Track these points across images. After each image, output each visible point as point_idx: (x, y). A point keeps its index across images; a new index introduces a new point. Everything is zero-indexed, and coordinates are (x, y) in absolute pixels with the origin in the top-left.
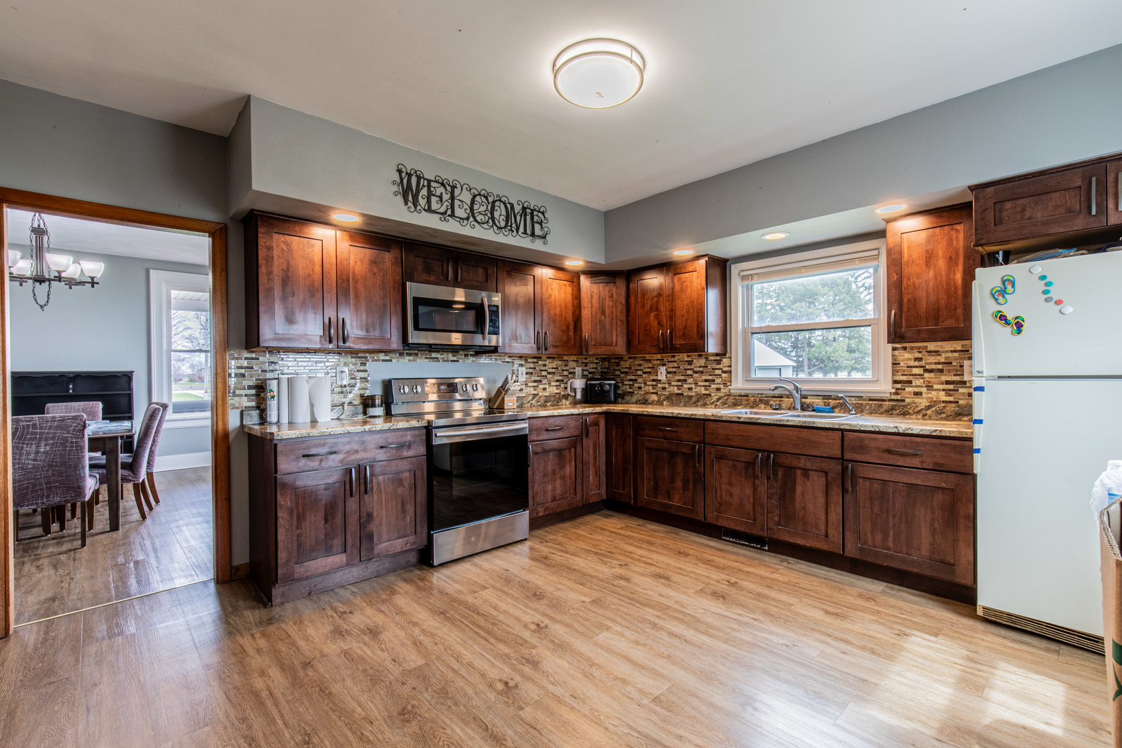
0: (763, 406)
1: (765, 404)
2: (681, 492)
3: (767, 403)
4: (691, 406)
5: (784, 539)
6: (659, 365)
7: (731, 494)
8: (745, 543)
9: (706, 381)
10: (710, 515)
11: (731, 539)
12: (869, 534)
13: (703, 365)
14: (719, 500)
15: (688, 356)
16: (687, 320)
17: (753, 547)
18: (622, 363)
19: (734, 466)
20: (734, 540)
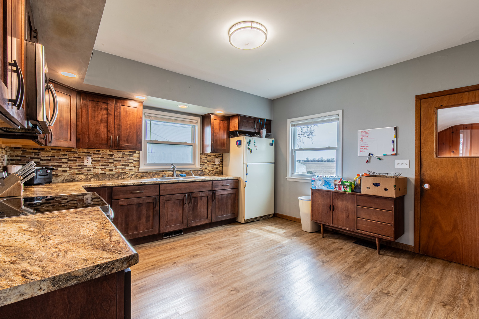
0: (157, 176)
1: (157, 175)
2: (145, 224)
3: (158, 175)
4: (114, 179)
5: (194, 226)
6: (86, 156)
7: (172, 215)
8: (174, 235)
9: (123, 165)
10: (162, 229)
11: (167, 237)
12: (218, 213)
13: (121, 157)
14: (167, 220)
15: (111, 151)
16: (129, 132)
17: (177, 236)
18: (42, 152)
19: (174, 203)
20: (169, 237)
